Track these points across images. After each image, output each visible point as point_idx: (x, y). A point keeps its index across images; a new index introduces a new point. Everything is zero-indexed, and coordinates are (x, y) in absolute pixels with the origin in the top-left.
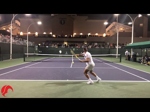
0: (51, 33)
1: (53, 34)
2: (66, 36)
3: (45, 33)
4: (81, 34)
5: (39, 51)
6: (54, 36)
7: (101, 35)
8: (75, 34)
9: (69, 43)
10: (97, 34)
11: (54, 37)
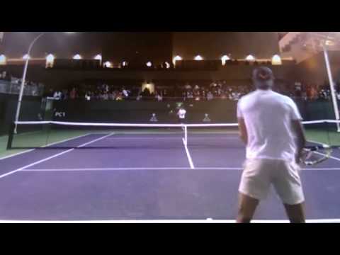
0: (99, 57)
1: (104, 60)
2: (149, 64)
3: (78, 57)
4: (198, 58)
5: (57, 114)
6: (108, 64)
7: (266, 60)
8: (177, 58)
9: (158, 87)
10: (250, 58)
11: (109, 69)
